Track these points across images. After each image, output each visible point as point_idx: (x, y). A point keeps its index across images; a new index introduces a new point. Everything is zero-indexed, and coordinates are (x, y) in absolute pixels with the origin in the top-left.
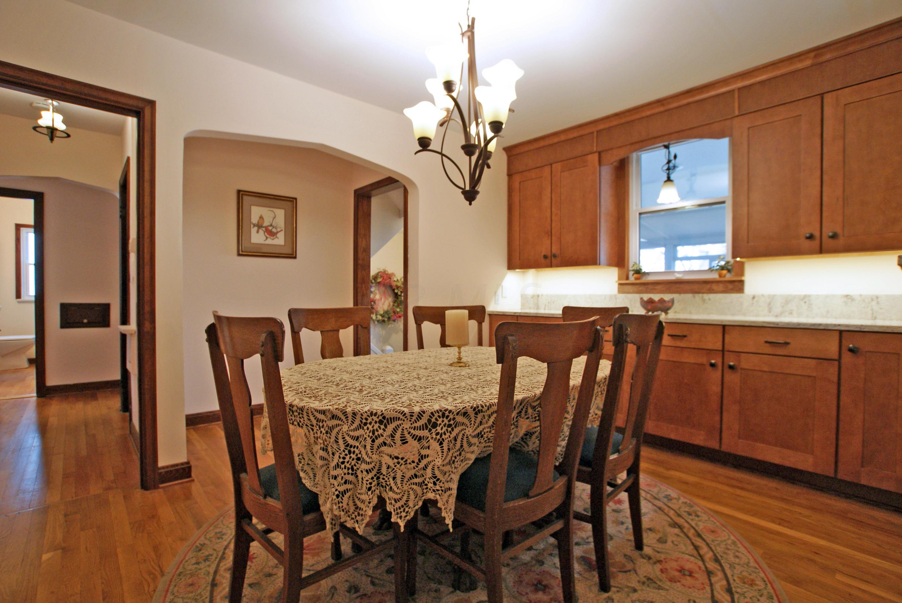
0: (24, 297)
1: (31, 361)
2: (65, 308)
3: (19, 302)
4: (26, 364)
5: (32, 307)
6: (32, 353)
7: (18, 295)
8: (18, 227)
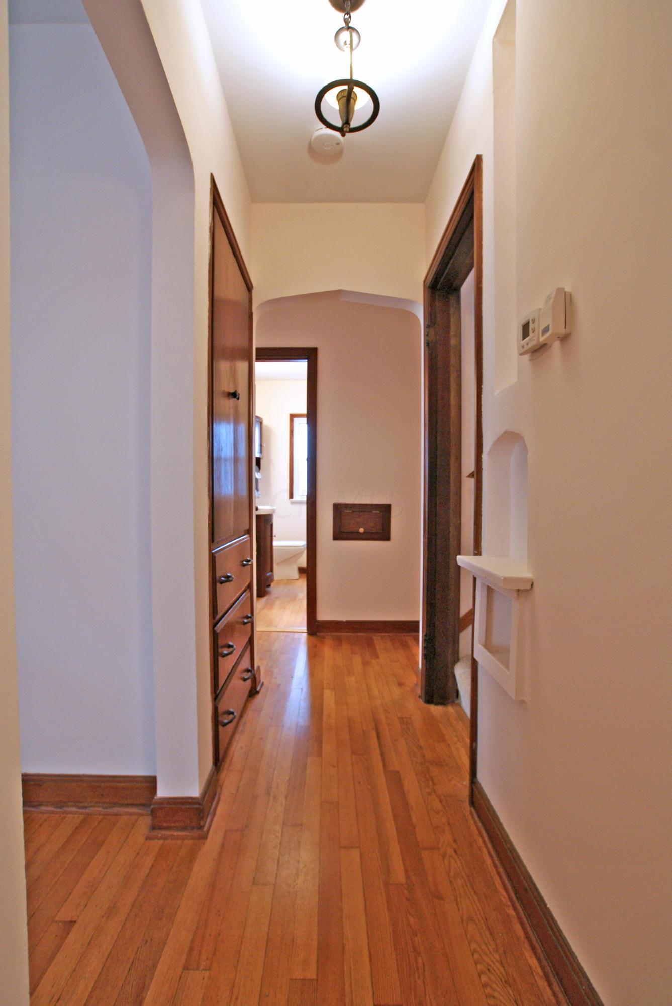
0: (296, 497)
1: (301, 571)
2: (338, 509)
3: (292, 503)
4: (295, 575)
5: (304, 508)
6: (303, 562)
7: (291, 496)
8: (292, 417)
